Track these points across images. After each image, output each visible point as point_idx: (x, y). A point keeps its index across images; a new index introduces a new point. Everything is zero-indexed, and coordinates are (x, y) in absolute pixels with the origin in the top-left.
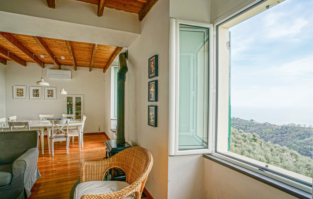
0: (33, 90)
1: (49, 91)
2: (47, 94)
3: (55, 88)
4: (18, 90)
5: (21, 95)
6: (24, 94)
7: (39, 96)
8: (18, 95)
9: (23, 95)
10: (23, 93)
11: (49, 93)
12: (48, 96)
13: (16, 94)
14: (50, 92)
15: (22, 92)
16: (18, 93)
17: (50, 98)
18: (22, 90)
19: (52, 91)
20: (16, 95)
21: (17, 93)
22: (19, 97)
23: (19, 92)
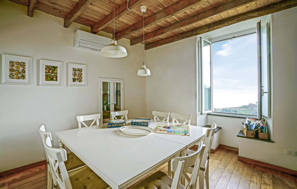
0: (45, 67)
1: (74, 70)
2: (71, 77)
3: (85, 66)
4: (12, 63)
5: (20, 75)
6: (26, 75)
7: (56, 80)
8: (12, 76)
9: (23, 77)
10: (24, 72)
11: (75, 75)
12: (74, 80)
13: (8, 73)
14: (77, 72)
15: (21, 69)
16: (12, 70)
17: (77, 83)
18: (23, 65)
19: (80, 70)
20: (8, 75)
21: (10, 70)
22: (15, 80)
23: (15, 68)
